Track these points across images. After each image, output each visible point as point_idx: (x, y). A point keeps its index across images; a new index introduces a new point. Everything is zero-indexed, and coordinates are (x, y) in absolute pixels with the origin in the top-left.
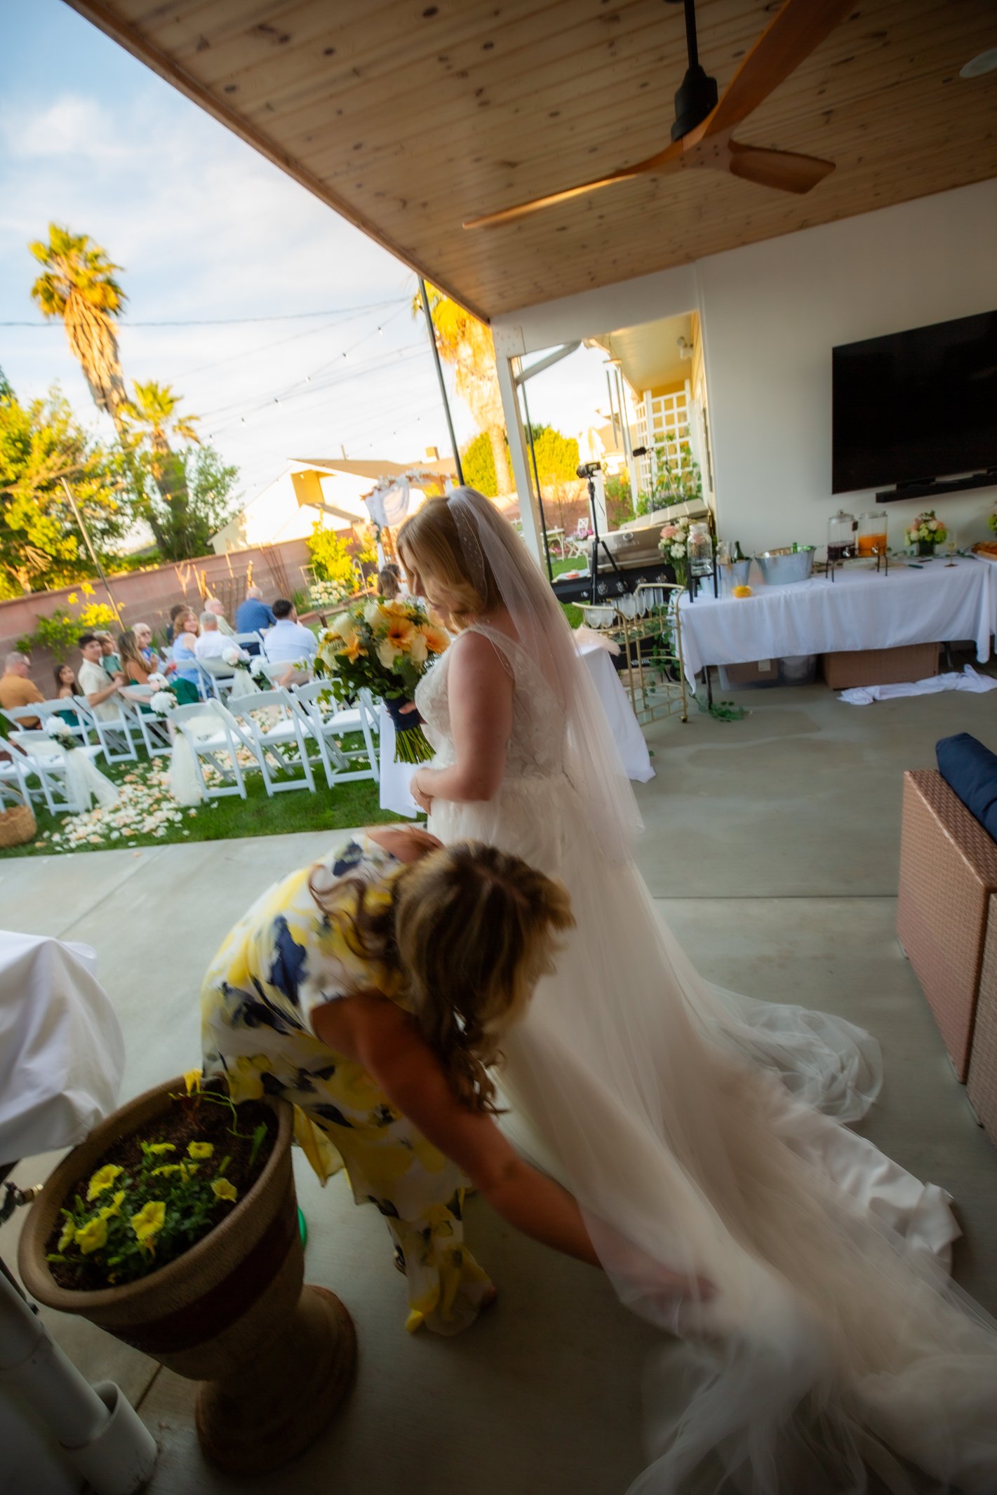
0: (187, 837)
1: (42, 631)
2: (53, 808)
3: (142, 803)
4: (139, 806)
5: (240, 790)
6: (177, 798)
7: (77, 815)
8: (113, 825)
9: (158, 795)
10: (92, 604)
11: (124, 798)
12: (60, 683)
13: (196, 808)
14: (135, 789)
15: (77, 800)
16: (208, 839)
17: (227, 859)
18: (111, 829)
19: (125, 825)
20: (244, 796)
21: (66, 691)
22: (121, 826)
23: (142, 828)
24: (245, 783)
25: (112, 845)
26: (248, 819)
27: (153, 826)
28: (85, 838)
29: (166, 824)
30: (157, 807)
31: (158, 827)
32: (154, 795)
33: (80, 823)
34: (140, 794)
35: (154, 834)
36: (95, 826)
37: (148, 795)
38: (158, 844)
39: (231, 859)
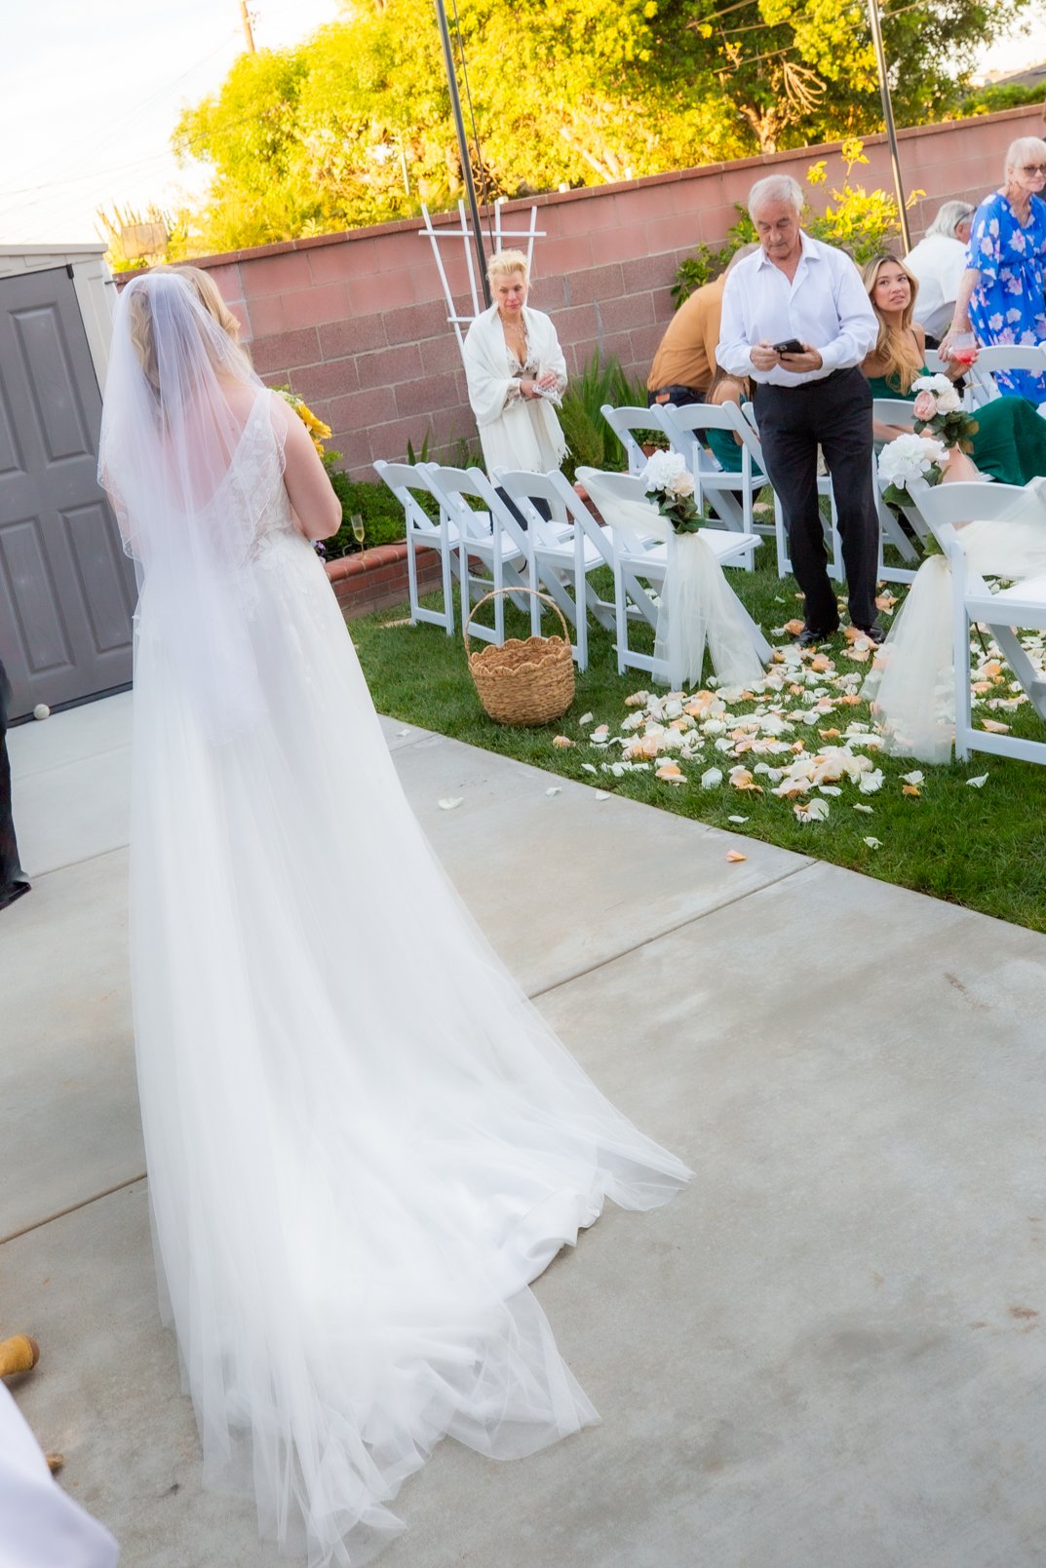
0: (872, 852)
2: (627, 658)
3: (808, 707)
4: (797, 715)
6: (892, 723)
7: (662, 690)
8: (722, 745)
9: (851, 697)
11: (774, 680)
13: (926, 768)
14: (808, 662)
15: (672, 662)
16: (922, 885)
17: (952, 979)
18: (714, 759)
19: (747, 758)
22: (735, 754)
23: (777, 785)
25: (698, 804)
27: (804, 786)
28: (651, 760)
29: (836, 791)
30: (833, 731)
31: (815, 792)
32: (843, 694)
33: (658, 713)
34: (813, 678)
35: (797, 809)
36: (683, 732)
37: (829, 686)
38: (796, 847)
39: (961, 987)
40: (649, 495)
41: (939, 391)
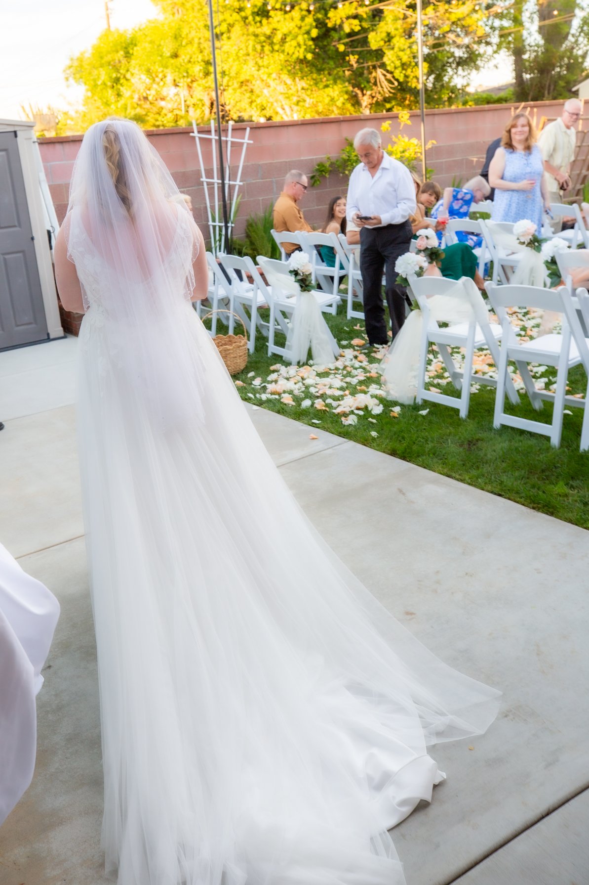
0: (374, 439)
2: (272, 348)
3: (353, 377)
4: (348, 379)
5: (462, 405)
6: (390, 386)
7: (288, 364)
8: (312, 390)
9: (373, 374)
11: (340, 364)
13: (402, 406)
14: (356, 357)
15: (293, 351)
16: (393, 453)
17: (400, 491)
18: (308, 395)
19: (323, 396)
20: (463, 414)
21: (335, 225)
22: (318, 394)
23: (335, 408)
24: (473, 397)
25: (299, 414)
26: (452, 448)
27: (347, 410)
28: (279, 394)
29: (361, 413)
30: (363, 387)
31: (352, 412)
32: (370, 372)
33: (285, 375)
34: (357, 364)
35: (343, 419)
36: (295, 383)
37: (364, 369)
38: (340, 434)
39: (404, 494)
40: (291, 272)
41: (429, 237)
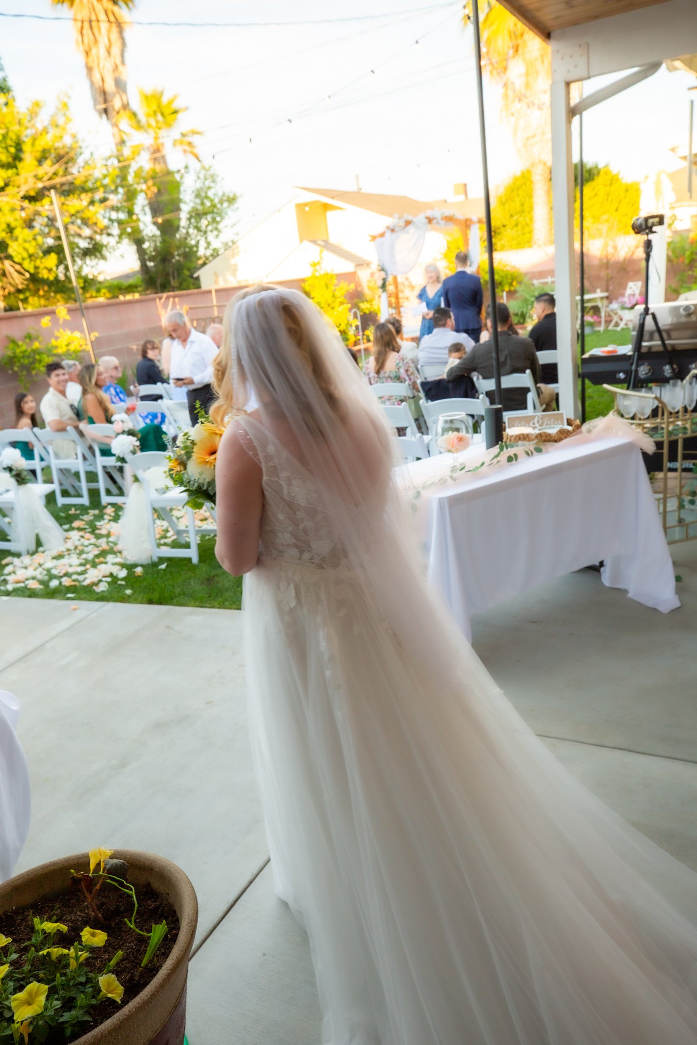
0: (129, 596)
1: (10, 353)
3: (88, 553)
4: (84, 556)
5: (192, 554)
6: (124, 553)
7: (18, 555)
8: (54, 572)
9: (105, 546)
10: (65, 331)
11: (70, 545)
12: (20, 412)
13: (142, 566)
14: (82, 537)
15: (20, 540)
16: (150, 602)
17: (168, 627)
18: (52, 577)
19: (66, 575)
20: (195, 560)
21: (26, 421)
22: (61, 574)
23: (84, 581)
24: (200, 546)
25: (52, 594)
26: (195, 585)
27: (95, 580)
28: (23, 582)
29: (109, 579)
30: (102, 559)
31: (100, 581)
32: (101, 546)
33: (20, 565)
34: (86, 543)
35: (95, 588)
36: (35, 570)
37: (95, 545)
38: (98, 600)
39: (172, 628)
40: (4, 469)
41: (124, 420)
